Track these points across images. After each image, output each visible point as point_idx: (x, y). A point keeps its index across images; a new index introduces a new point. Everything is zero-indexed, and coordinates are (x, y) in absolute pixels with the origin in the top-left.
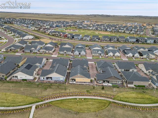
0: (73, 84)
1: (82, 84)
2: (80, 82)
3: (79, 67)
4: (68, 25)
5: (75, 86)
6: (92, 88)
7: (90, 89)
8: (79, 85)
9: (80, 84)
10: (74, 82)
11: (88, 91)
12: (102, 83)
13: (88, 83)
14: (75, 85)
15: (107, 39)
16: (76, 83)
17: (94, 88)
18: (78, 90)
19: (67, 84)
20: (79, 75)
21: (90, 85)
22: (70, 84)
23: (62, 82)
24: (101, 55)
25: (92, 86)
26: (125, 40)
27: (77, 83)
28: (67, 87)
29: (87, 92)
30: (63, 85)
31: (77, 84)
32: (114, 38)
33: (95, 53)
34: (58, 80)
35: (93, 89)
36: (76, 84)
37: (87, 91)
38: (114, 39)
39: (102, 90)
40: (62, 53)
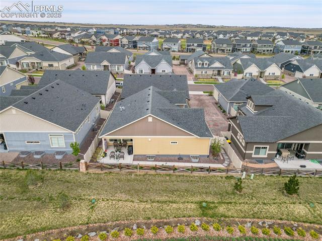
0: (120, 167)
1: (170, 168)
2: (156, 158)
3: (151, 92)
4: (125, 31)
5: (129, 180)
6: (229, 186)
7: (216, 194)
8: (153, 172)
9: (155, 168)
10: (126, 155)
11: (205, 209)
12: (271, 158)
13: (200, 158)
14: (131, 173)
15: (225, 45)
16: (136, 163)
17: (238, 187)
18: (142, 206)
19: (83, 168)
20: (150, 119)
21: (214, 170)
22: (102, 167)
23: (59, 157)
24: (222, 73)
25: (224, 174)
26: (272, 49)
27: (142, 163)
28: (82, 185)
29: (204, 215)
30: (59, 174)
31: (141, 168)
32: (244, 44)
33: (203, 68)
34: (38, 149)
35: (234, 194)
36: (136, 167)
37: (201, 207)
38: (243, 46)
39: (284, 199)
40: (96, 68)
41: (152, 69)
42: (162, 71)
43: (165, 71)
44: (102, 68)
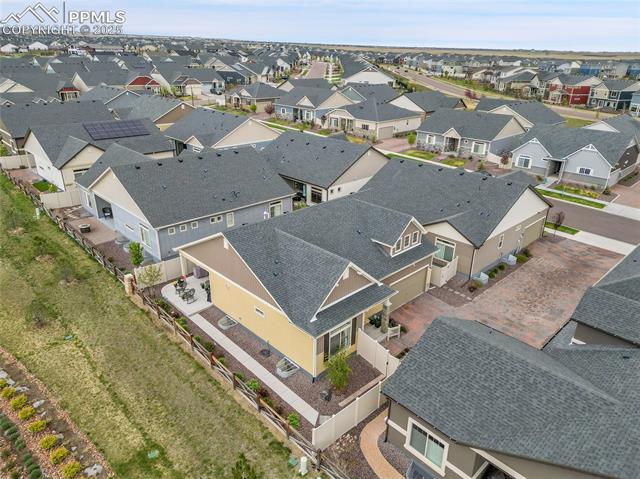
19: (126, 288)
37: (141, 454)
40: (434, 141)
41: (556, 162)
42: (582, 170)
43: (588, 171)
44: (444, 144)
